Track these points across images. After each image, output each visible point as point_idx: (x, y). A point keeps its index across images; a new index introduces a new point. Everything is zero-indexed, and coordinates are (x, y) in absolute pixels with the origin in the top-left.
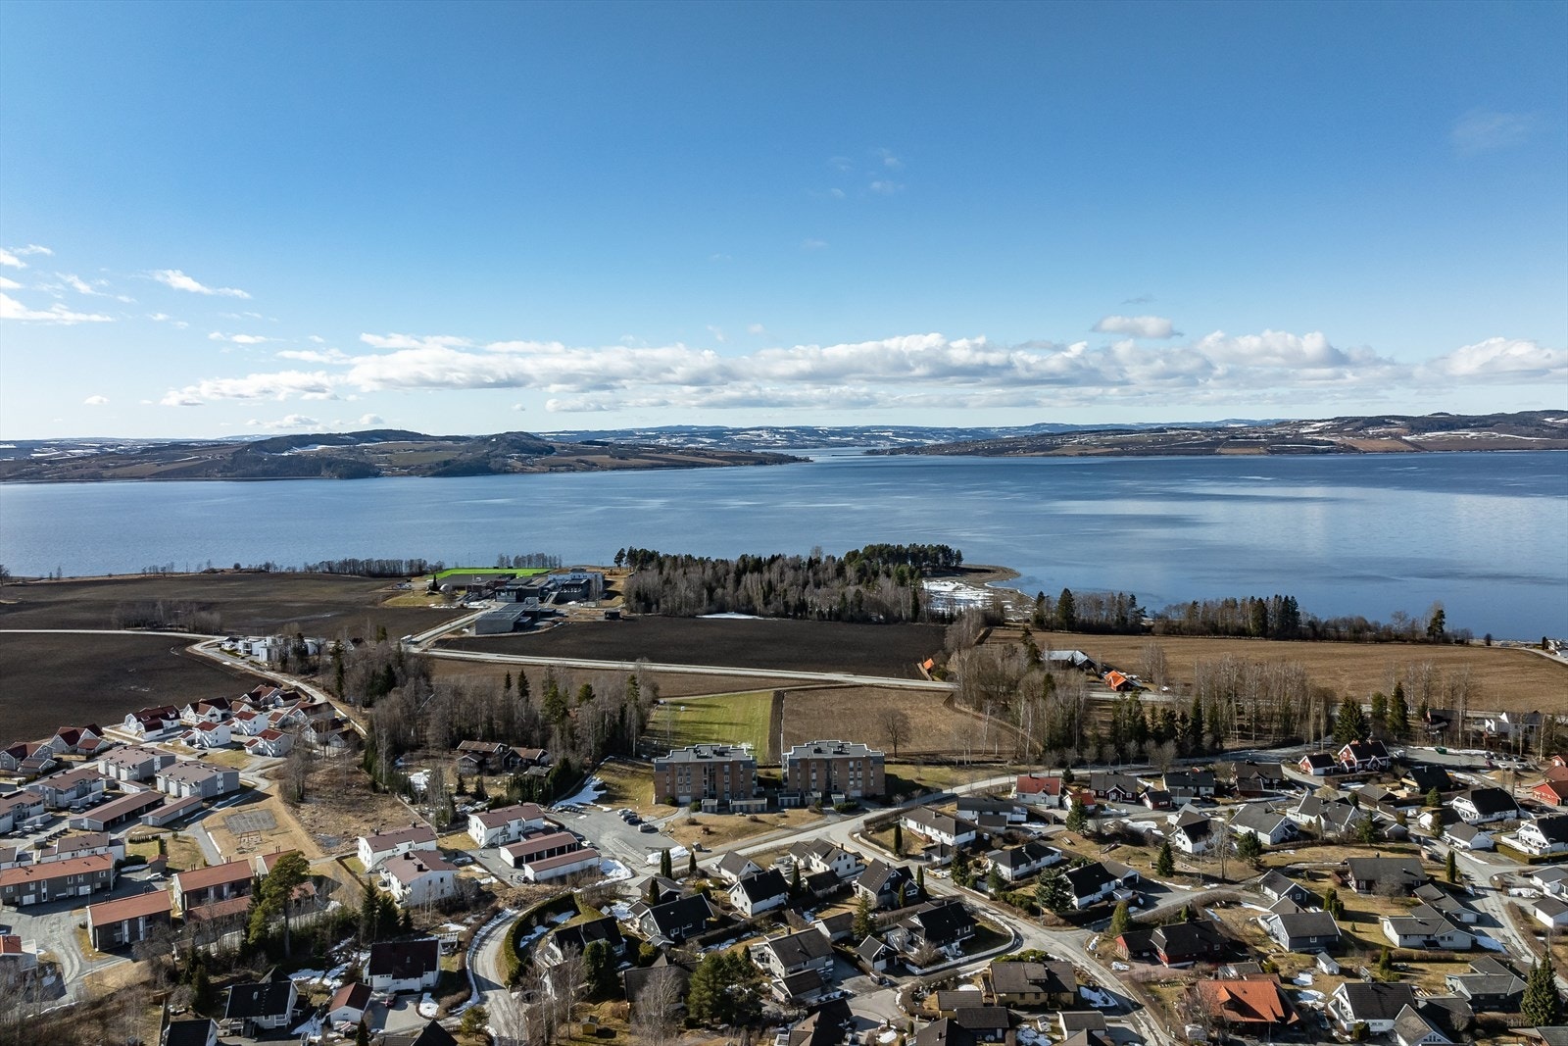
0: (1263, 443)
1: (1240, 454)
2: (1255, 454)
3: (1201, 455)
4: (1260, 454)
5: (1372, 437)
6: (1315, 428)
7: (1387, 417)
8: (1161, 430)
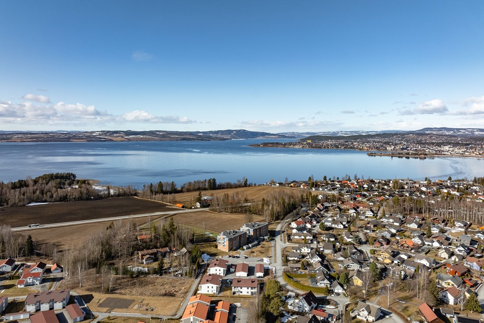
0: (85, 138)
1: (78, 141)
2: (83, 141)
3: (66, 142)
4: (85, 141)
5: (116, 137)
6: (97, 134)
7: (119, 131)
8: (46, 133)
